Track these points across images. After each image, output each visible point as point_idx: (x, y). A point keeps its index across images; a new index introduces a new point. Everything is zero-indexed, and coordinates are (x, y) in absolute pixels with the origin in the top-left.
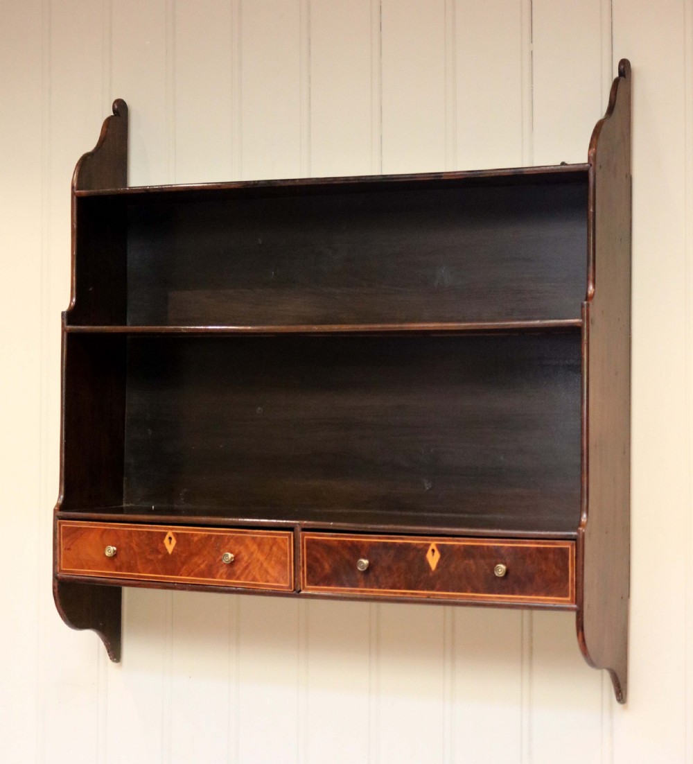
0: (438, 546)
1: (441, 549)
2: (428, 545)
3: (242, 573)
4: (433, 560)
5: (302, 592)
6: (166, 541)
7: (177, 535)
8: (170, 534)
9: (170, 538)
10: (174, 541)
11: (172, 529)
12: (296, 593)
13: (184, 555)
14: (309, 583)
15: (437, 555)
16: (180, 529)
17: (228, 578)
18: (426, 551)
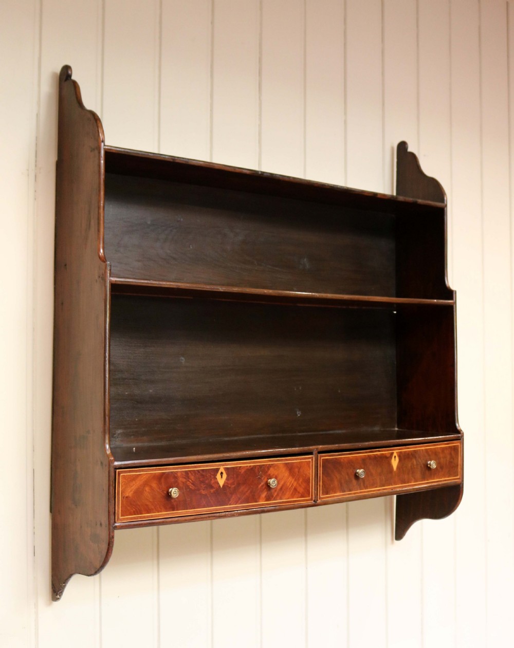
0: (397, 452)
1: (400, 455)
2: (392, 454)
3: (278, 495)
4: (395, 463)
5: (319, 501)
6: (218, 476)
7: (226, 469)
8: (222, 469)
9: (222, 473)
10: (225, 476)
11: (223, 465)
13: (233, 486)
14: (323, 494)
15: (397, 459)
16: (230, 465)
17: (266, 500)
18: (391, 458)
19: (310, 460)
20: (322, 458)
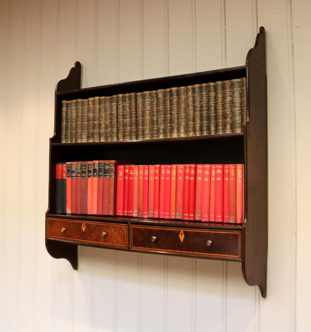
0: (183, 231)
1: (185, 233)
2: (180, 231)
3: (109, 240)
4: (182, 238)
5: (131, 249)
6: (82, 227)
7: (86, 224)
8: (83, 224)
9: (84, 226)
10: (85, 227)
11: (84, 222)
12: (129, 250)
13: (88, 232)
14: (133, 246)
15: (183, 235)
16: (87, 222)
17: (104, 242)
18: (179, 234)
19: (125, 226)
20: (132, 227)
